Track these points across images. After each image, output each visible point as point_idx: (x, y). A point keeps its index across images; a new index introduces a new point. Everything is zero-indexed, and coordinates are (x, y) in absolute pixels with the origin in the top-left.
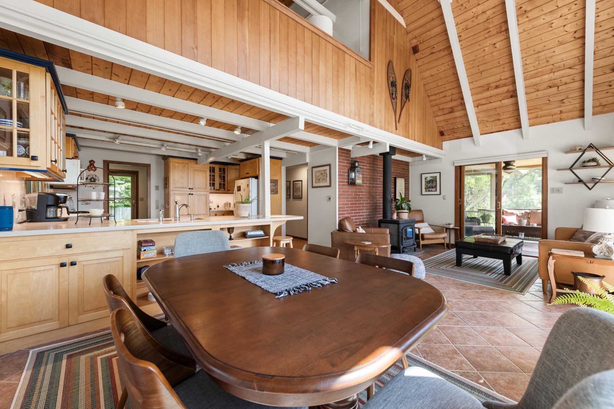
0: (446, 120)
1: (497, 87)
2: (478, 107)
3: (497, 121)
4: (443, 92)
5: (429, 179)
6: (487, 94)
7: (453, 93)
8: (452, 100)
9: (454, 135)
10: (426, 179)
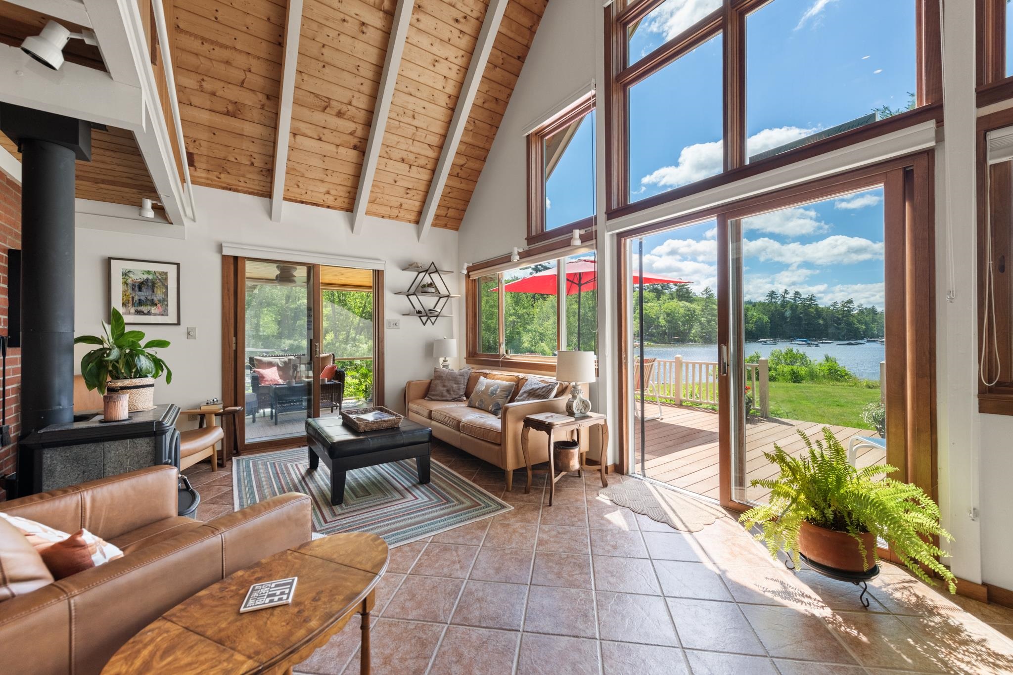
0: (213, 130)
1: (340, 114)
2: (295, 135)
3: (319, 183)
4: (226, 47)
5: (139, 277)
6: (319, 117)
7: (253, 70)
8: (242, 84)
9: (222, 176)
10: (125, 274)
